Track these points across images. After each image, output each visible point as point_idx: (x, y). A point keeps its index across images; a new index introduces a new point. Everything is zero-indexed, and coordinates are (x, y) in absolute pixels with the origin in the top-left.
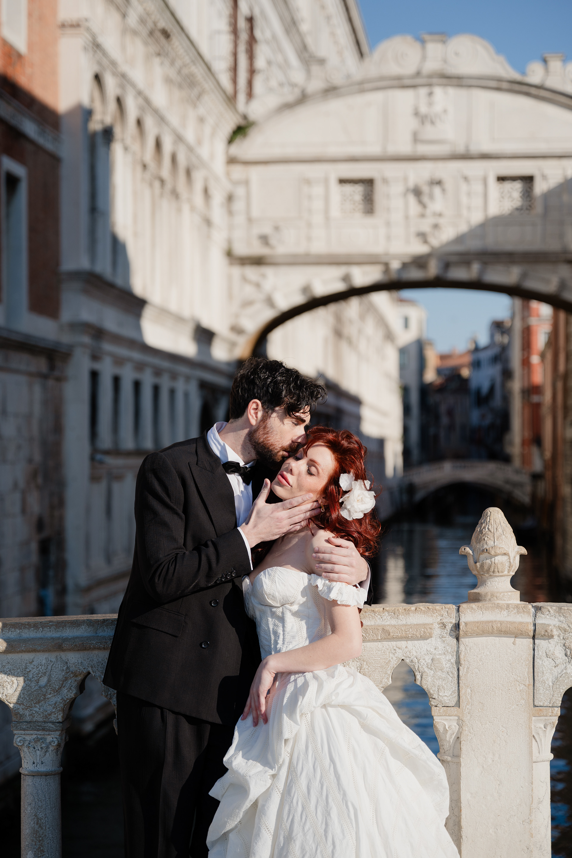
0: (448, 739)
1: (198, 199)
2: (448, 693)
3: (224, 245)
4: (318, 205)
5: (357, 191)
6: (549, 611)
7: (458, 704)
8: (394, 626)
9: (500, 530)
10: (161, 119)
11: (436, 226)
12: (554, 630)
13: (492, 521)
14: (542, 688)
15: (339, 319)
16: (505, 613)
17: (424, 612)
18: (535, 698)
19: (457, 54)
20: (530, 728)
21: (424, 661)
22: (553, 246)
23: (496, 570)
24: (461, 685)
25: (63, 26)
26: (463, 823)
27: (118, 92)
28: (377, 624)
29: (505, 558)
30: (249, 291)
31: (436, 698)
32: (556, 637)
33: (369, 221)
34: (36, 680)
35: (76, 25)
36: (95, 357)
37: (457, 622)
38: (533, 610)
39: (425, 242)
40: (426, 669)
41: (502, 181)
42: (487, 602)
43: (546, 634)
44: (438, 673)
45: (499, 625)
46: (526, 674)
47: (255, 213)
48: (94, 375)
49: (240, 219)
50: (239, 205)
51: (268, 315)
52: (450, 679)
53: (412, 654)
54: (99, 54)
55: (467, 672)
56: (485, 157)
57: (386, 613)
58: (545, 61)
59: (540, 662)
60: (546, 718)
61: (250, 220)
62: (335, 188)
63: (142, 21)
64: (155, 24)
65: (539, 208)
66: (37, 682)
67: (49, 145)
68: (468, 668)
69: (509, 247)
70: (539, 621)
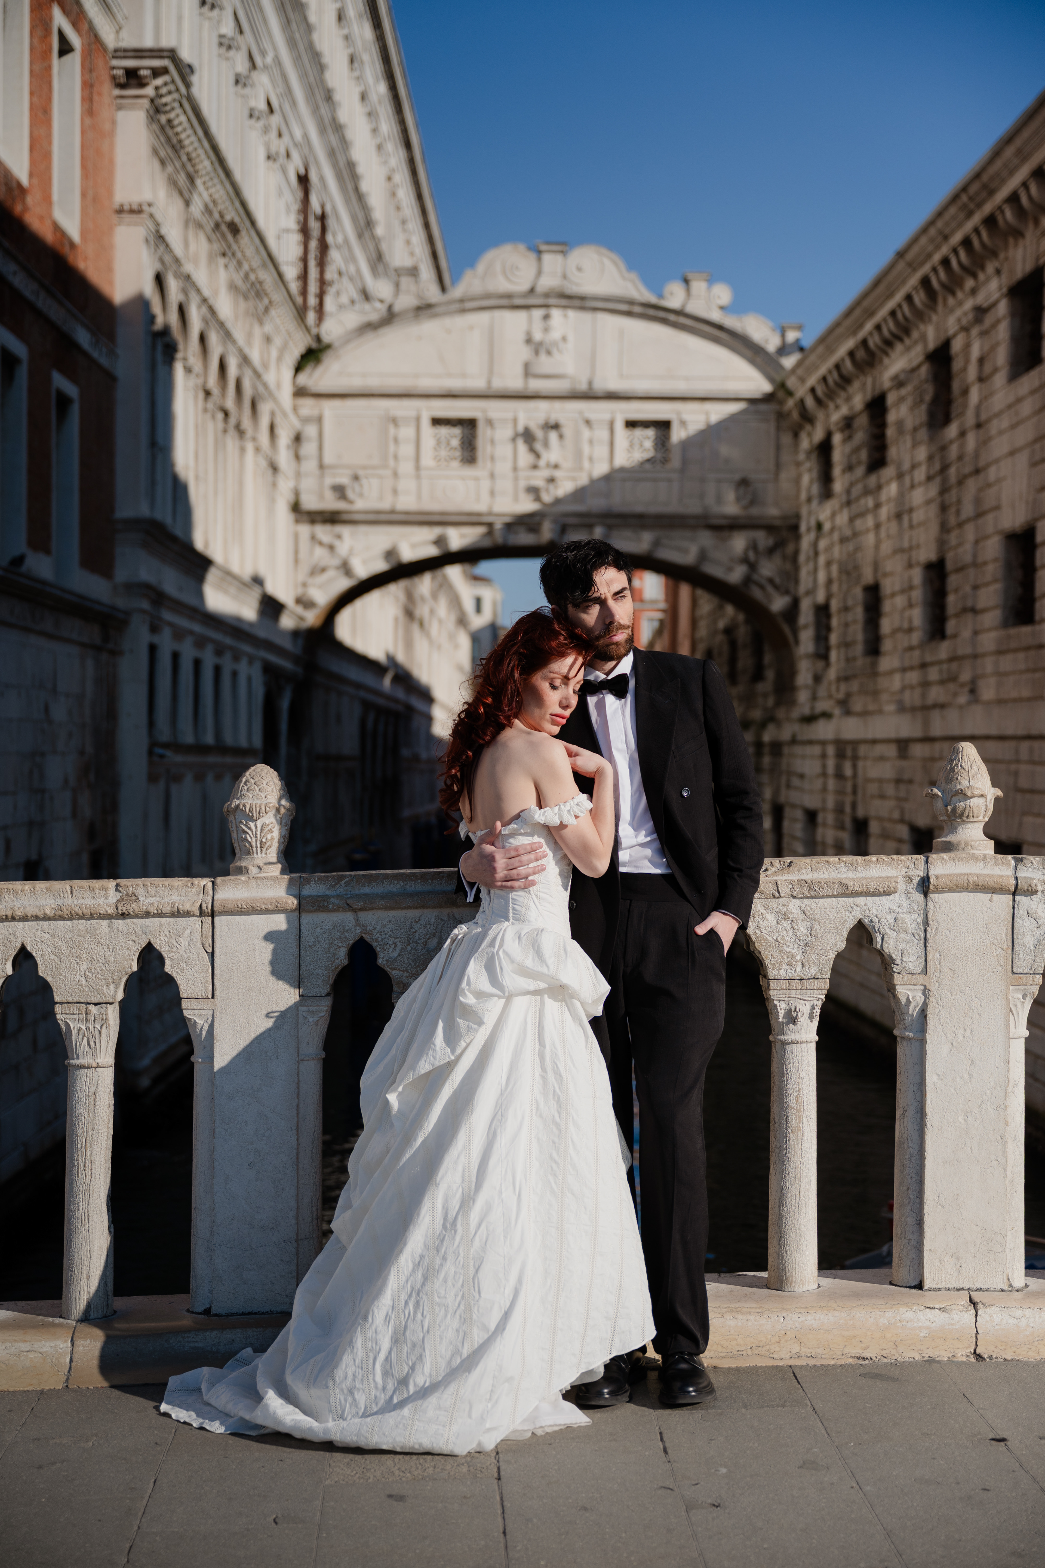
0: (910, 1012)
1: (264, 437)
2: (913, 958)
3: (291, 498)
4: (406, 450)
5: (454, 434)
6: (1032, 863)
7: (925, 971)
8: (853, 879)
9: (975, 768)
10: (227, 335)
11: (551, 480)
12: (1039, 884)
13: (965, 757)
14: (1021, 952)
15: (410, 596)
16: (981, 864)
17: (887, 864)
18: (1014, 964)
19: (579, 269)
20: (1007, 999)
21: (885, 921)
22: (693, 507)
23: (971, 815)
24: (928, 949)
25: (120, 211)
26: (929, 1109)
27: (181, 297)
28: (831, 877)
29: (982, 800)
30: (320, 553)
31: (899, 963)
32: (1039, 893)
33: (469, 472)
34: (423, 943)
35: (136, 211)
36: (154, 629)
37: (925, 875)
38: (1013, 862)
39: (538, 499)
40: (888, 931)
41: (631, 428)
42: (959, 852)
43: (1030, 889)
44: (902, 935)
45: (975, 878)
46: (1004, 937)
47: (328, 459)
48: (153, 649)
49: (310, 465)
50: (309, 448)
51: (344, 584)
52: (916, 941)
53: (871, 912)
54: (162, 248)
55: (936, 934)
56: (612, 396)
57: (842, 865)
58: (686, 281)
59: (1021, 922)
60: (1026, 987)
61: (321, 466)
62: (427, 429)
63: (208, 210)
64: (222, 216)
65: (676, 462)
66: (425, 943)
67: (103, 361)
68: (937, 929)
69: (639, 509)
70: (1018, 875)
